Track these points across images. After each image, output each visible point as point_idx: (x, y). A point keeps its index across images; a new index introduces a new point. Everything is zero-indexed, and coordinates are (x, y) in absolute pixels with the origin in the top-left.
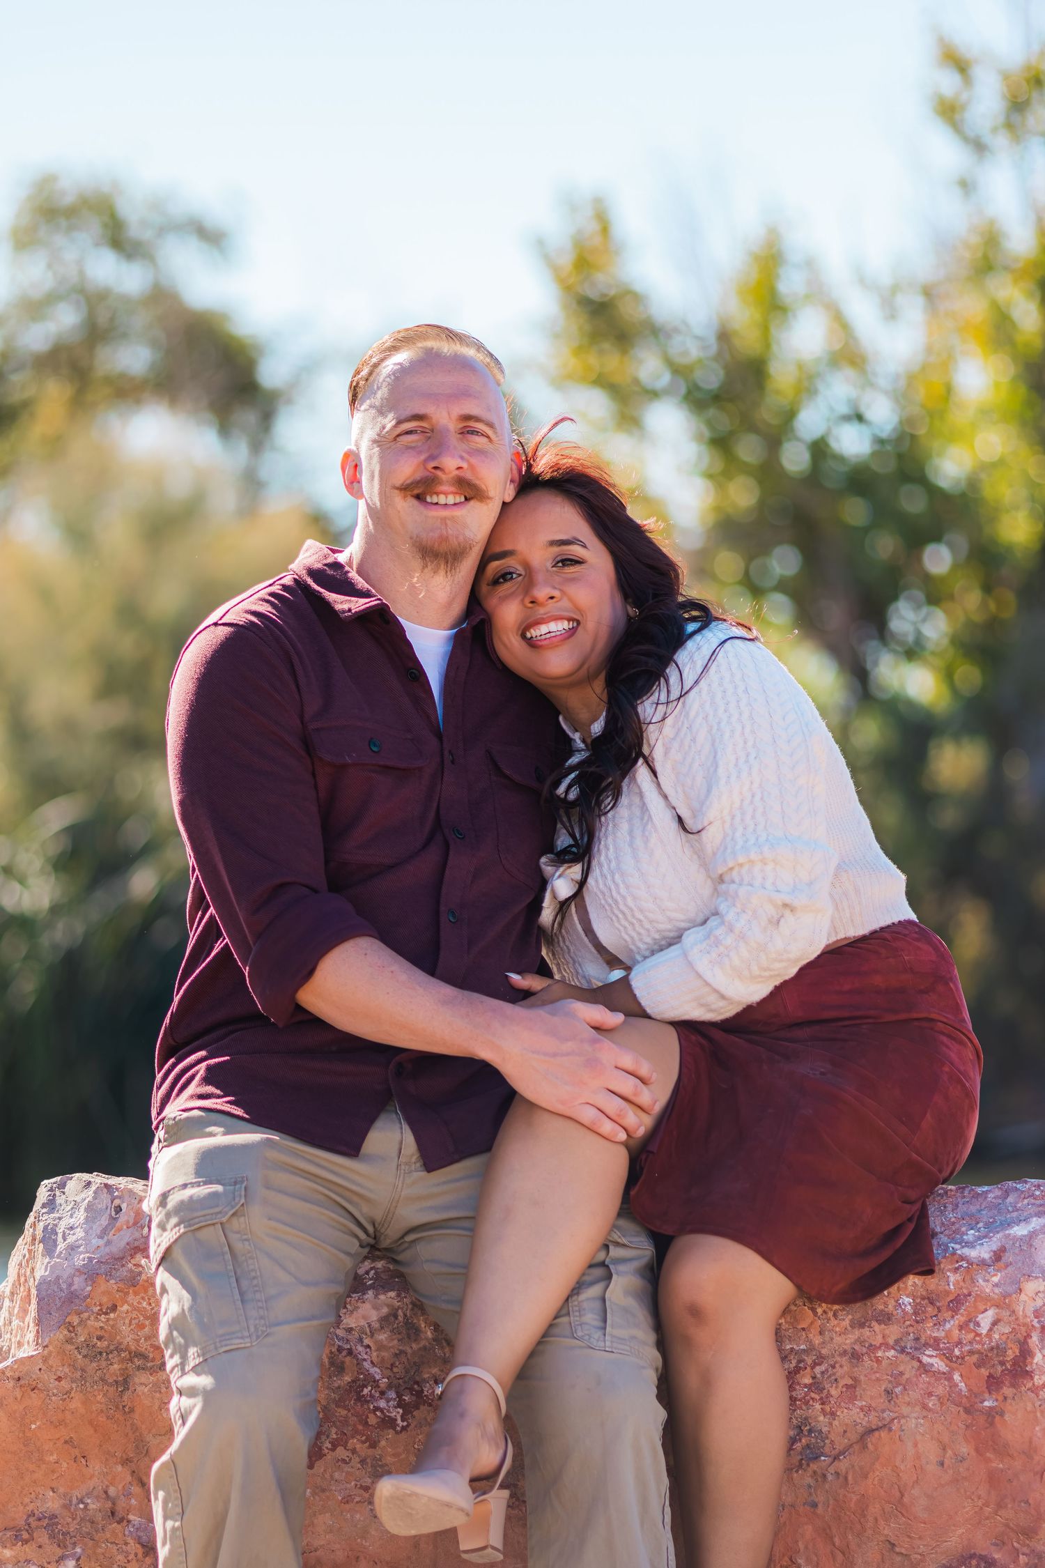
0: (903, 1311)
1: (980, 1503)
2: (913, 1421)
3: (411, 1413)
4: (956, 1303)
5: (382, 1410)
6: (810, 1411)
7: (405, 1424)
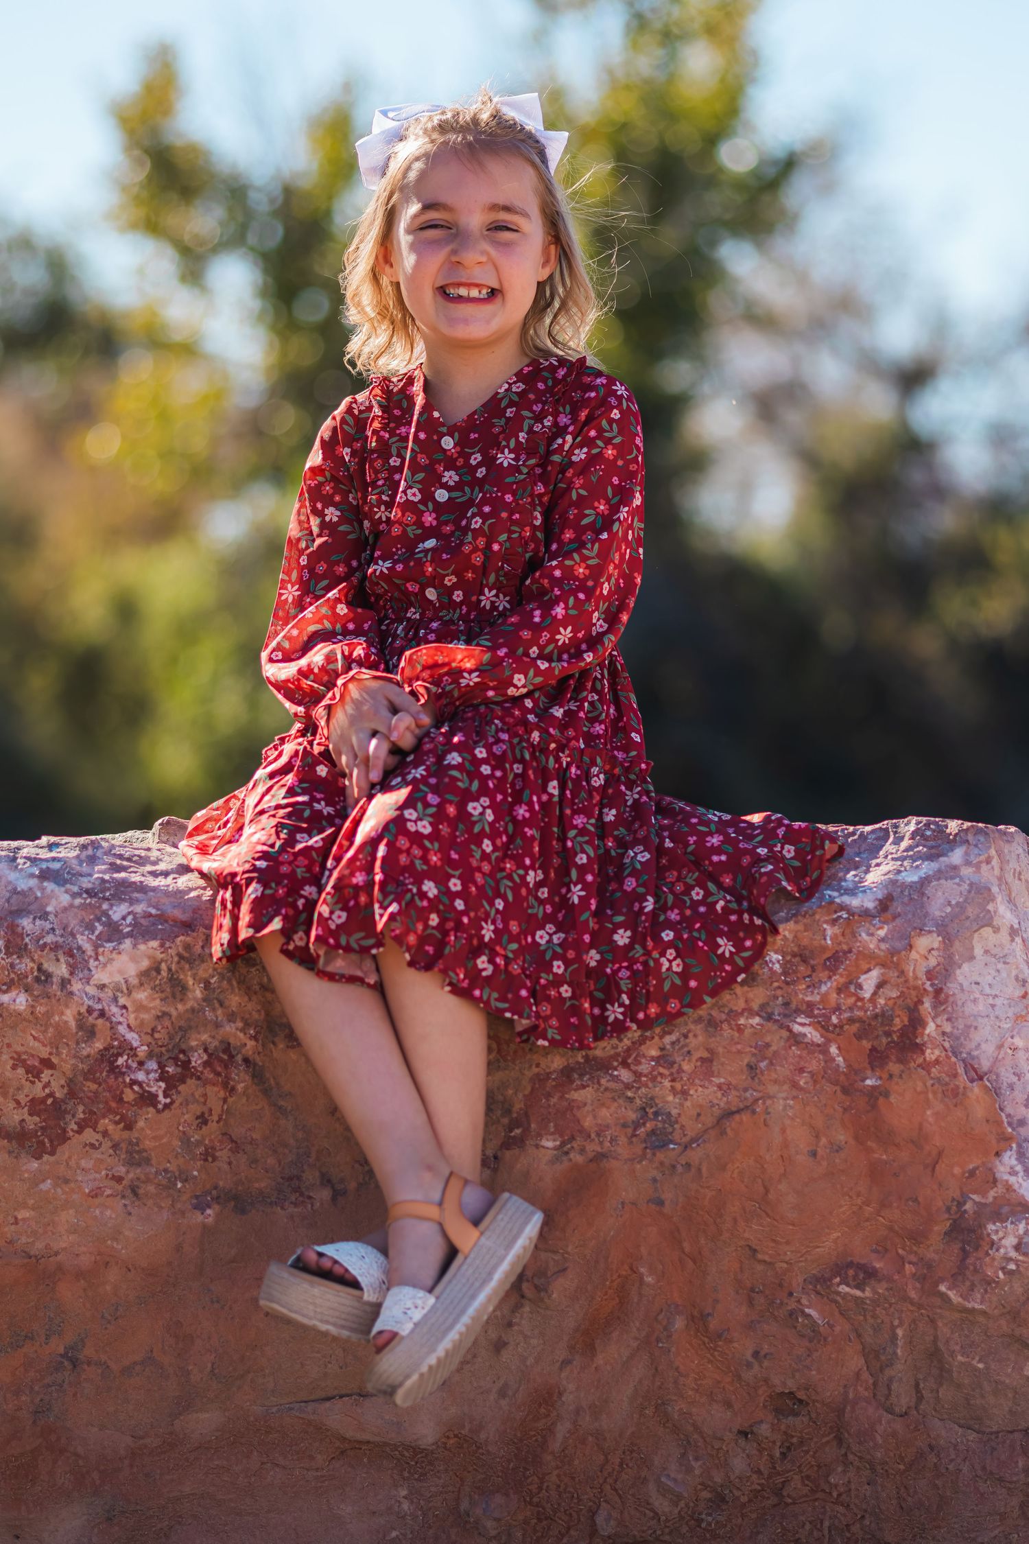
0: (771, 969)
1: (859, 1201)
2: (781, 1101)
3: (175, 1087)
4: (834, 961)
5: (140, 1084)
6: (657, 1089)
7: (168, 1100)
